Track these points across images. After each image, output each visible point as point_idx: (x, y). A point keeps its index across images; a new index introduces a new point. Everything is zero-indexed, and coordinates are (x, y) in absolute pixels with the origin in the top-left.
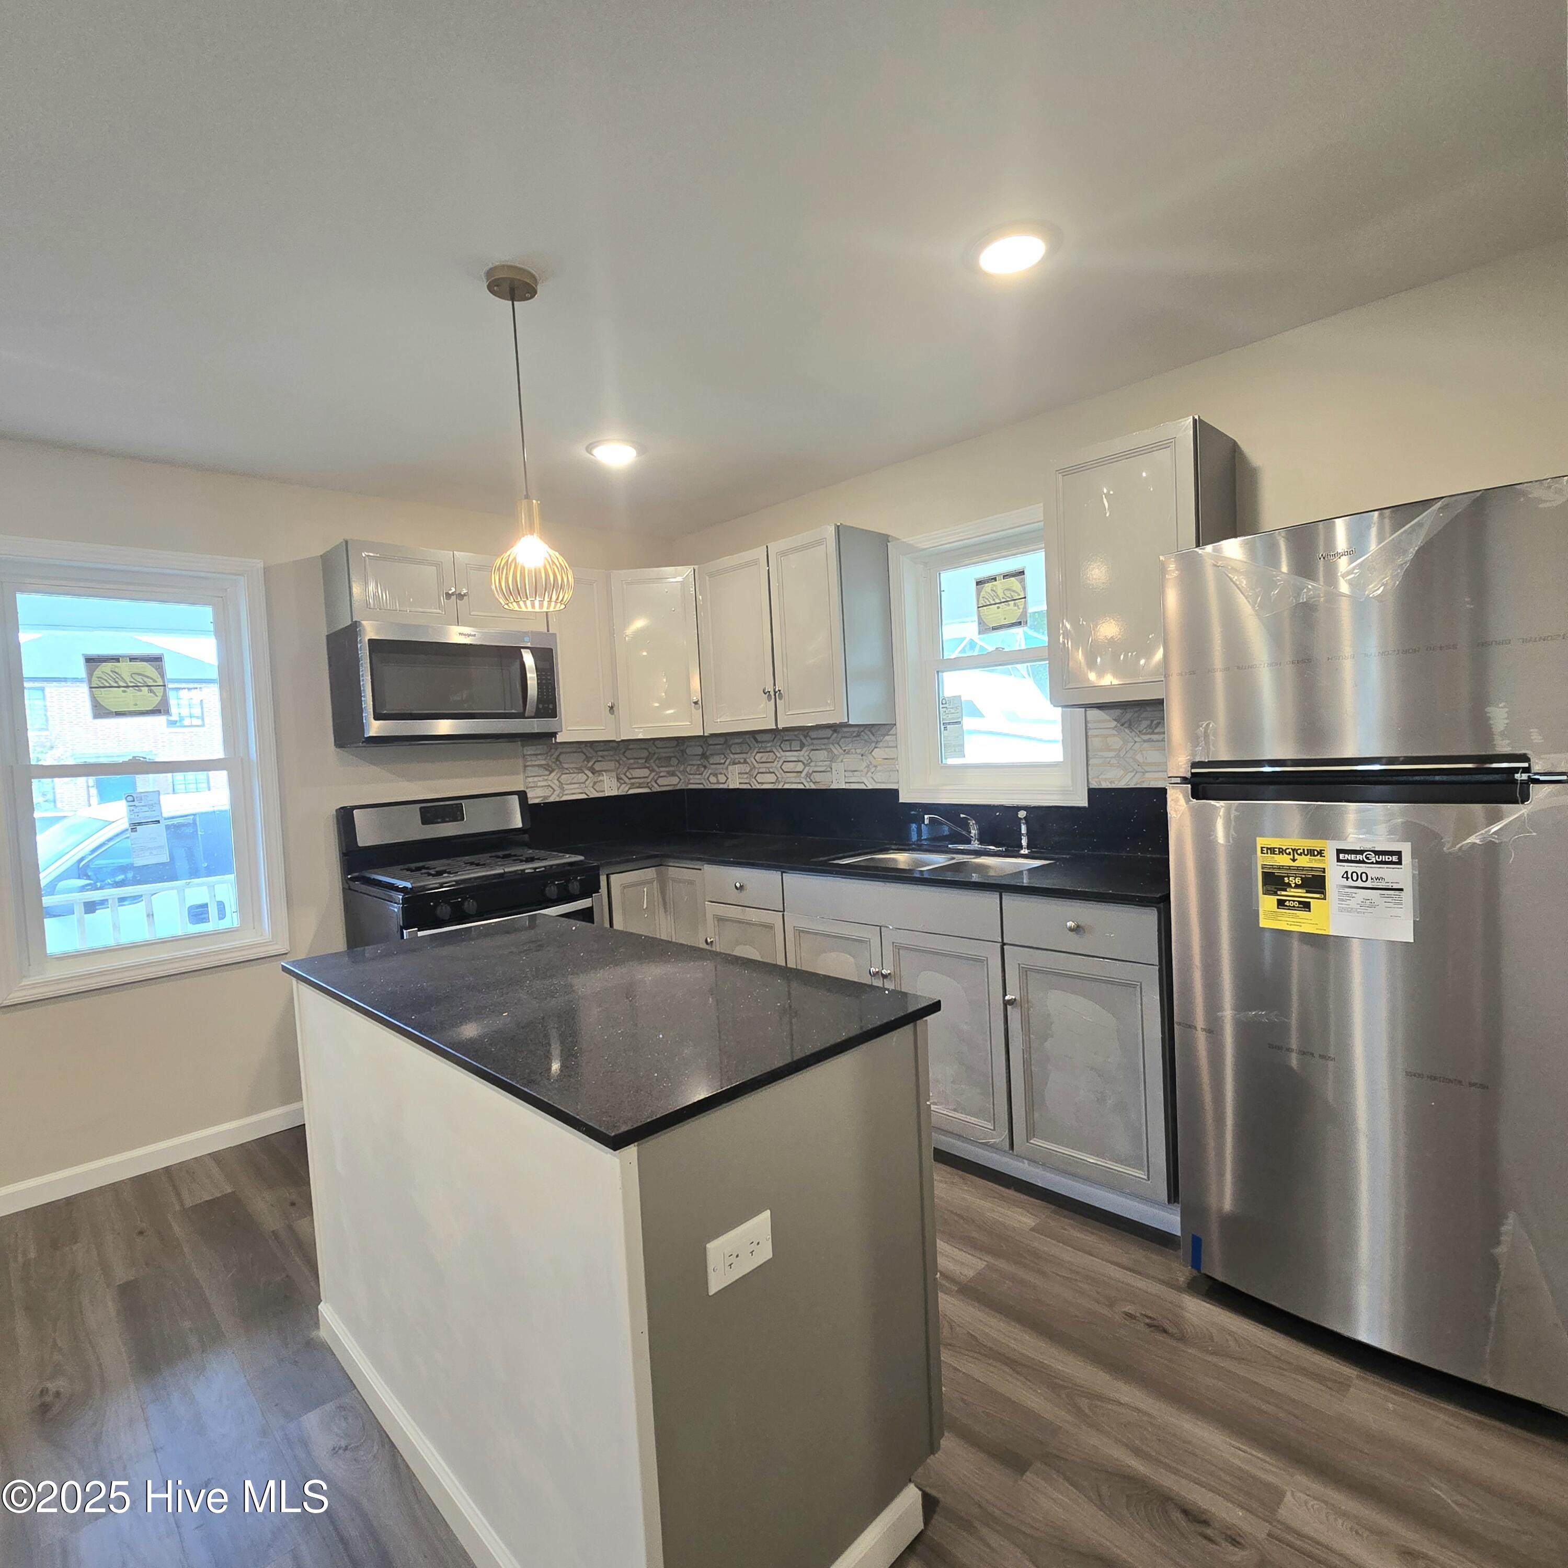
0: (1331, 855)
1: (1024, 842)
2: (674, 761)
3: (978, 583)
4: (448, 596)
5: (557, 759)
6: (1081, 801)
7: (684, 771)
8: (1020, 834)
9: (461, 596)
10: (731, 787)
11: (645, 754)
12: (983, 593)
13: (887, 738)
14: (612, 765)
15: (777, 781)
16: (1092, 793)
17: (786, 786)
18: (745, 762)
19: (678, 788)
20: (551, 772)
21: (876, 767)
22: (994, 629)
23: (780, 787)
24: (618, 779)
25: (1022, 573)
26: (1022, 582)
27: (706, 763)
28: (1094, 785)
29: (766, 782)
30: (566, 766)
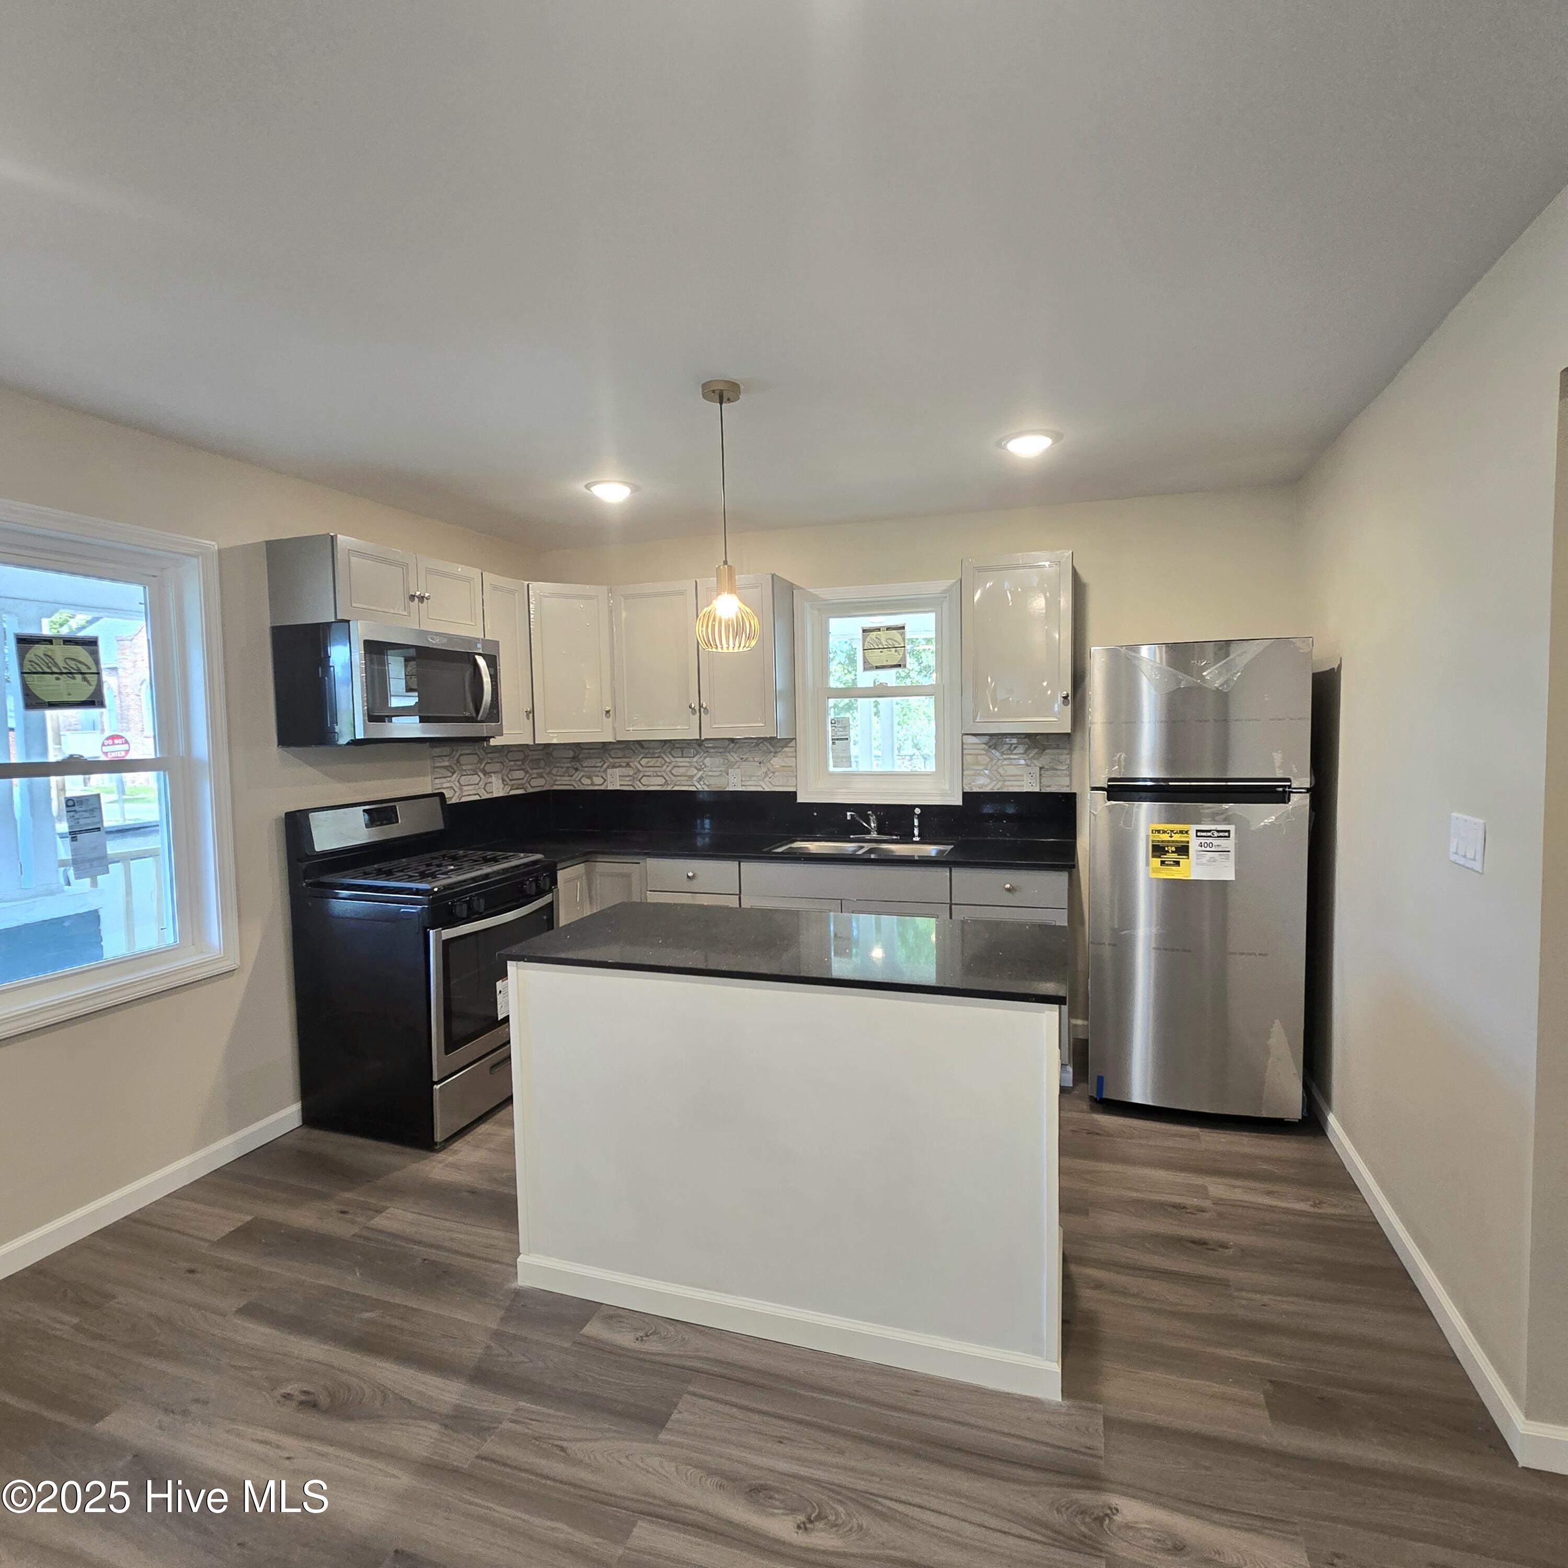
0: (1192, 833)
1: (916, 832)
2: (542, 764)
3: (864, 631)
4: (412, 597)
5: (458, 761)
6: (958, 801)
7: (550, 773)
8: (913, 826)
9: (421, 599)
10: (609, 788)
11: (521, 756)
12: (868, 639)
13: (786, 749)
14: (497, 767)
15: (666, 783)
16: (966, 795)
17: (676, 788)
18: (628, 765)
19: (545, 789)
20: (453, 773)
21: (774, 773)
22: (877, 668)
23: (669, 788)
24: (503, 780)
25: (903, 628)
26: (903, 635)
27: (578, 765)
28: (967, 790)
29: (654, 784)
30: (464, 767)
